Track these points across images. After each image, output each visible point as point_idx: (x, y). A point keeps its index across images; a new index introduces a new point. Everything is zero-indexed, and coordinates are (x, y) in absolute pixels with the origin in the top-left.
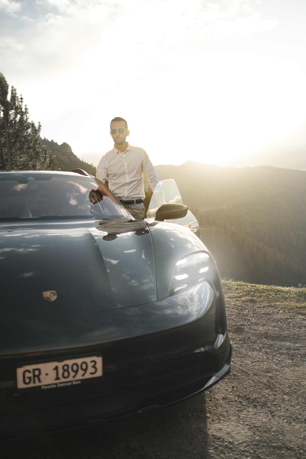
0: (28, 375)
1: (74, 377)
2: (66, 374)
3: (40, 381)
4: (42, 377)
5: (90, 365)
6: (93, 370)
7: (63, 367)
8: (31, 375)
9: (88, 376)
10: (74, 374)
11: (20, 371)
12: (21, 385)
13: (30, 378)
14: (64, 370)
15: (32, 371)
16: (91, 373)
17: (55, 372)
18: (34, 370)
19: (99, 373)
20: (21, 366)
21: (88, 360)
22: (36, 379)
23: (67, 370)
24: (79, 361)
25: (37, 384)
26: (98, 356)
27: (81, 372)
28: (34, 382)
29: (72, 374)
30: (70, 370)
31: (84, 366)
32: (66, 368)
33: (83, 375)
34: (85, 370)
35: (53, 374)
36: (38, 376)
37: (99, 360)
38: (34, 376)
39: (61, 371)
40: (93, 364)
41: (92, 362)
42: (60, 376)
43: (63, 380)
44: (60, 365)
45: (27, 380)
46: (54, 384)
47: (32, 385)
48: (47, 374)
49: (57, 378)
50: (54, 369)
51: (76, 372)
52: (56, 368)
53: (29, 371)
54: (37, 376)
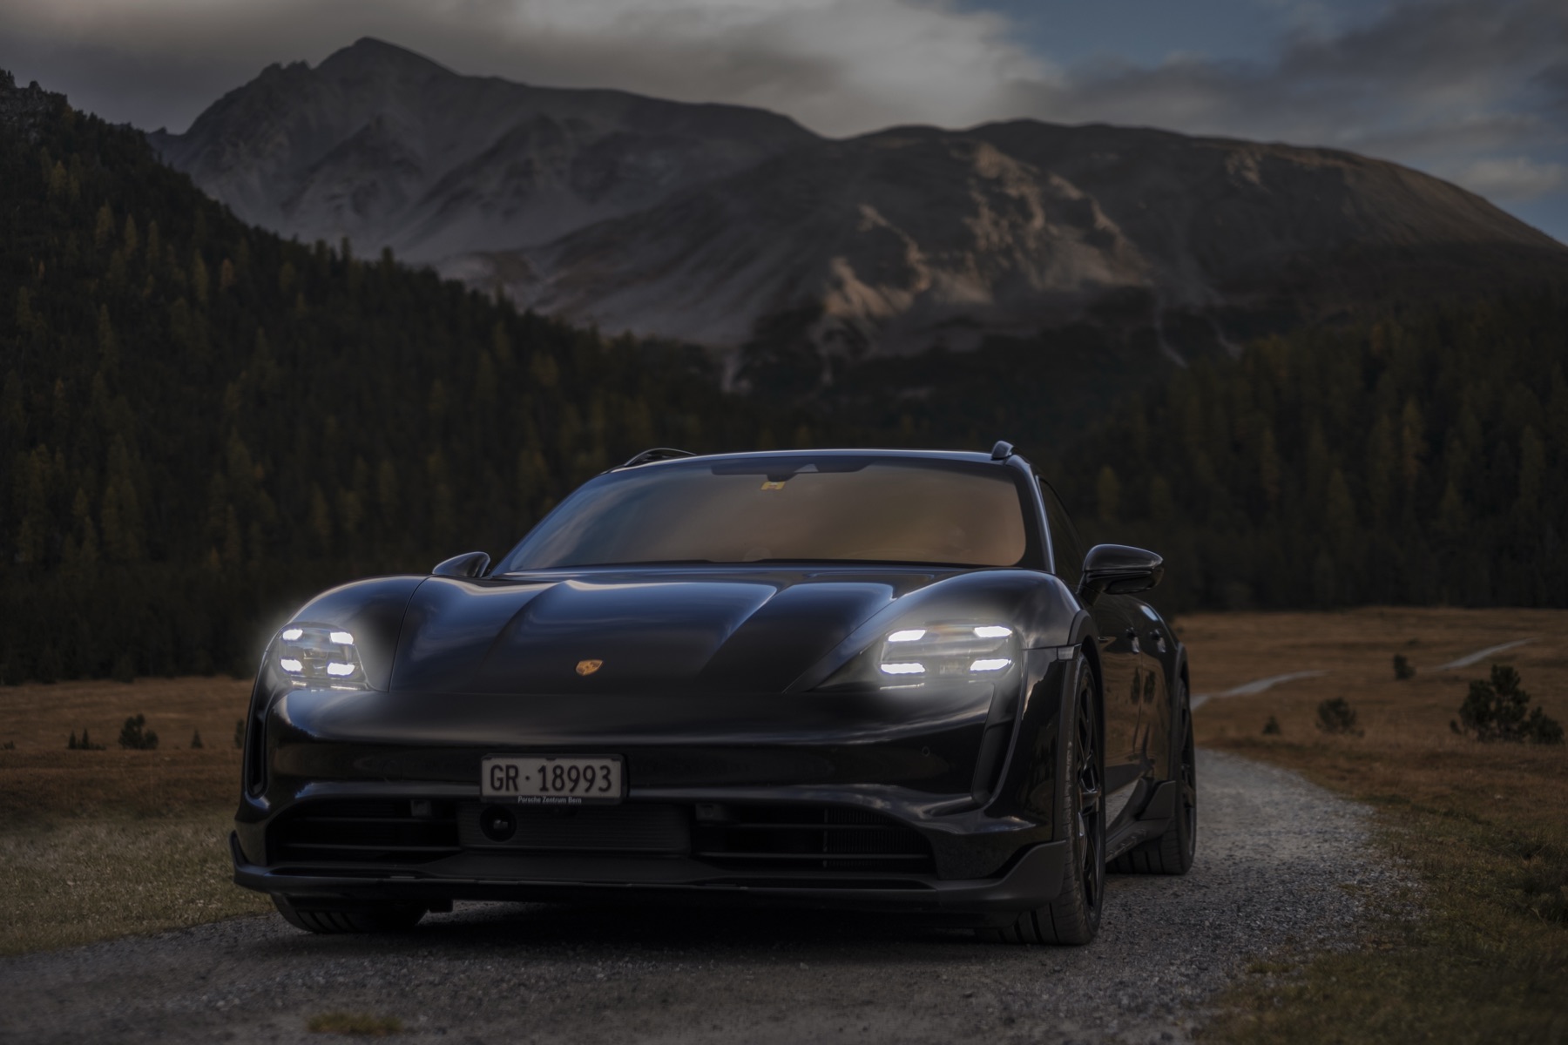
0: (498, 774)
1: (572, 790)
2: (558, 784)
3: (516, 788)
4: (521, 781)
5: (600, 774)
6: (604, 784)
7: (554, 771)
8: (501, 775)
9: (594, 793)
10: (572, 785)
11: (487, 766)
12: (487, 790)
13: (501, 780)
14: (556, 776)
15: (504, 768)
16: (601, 789)
17: (540, 777)
18: (508, 767)
19: (615, 792)
20: (489, 759)
21: (597, 764)
22: (511, 782)
23: (561, 776)
24: (581, 764)
25: (512, 792)
26: (614, 759)
27: (583, 784)
28: (508, 789)
29: (569, 785)
30: (565, 777)
31: (589, 775)
32: (558, 772)
33: (587, 790)
34: (592, 781)
35: (537, 779)
36: (514, 779)
37: (615, 767)
38: (508, 778)
39: (550, 776)
40: (605, 772)
41: (602, 768)
42: (549, 785)
43: (552, 792)
44: (550, 765)
45: (497, 784)
46: (537, 797)
47: (503, 792)
48: (528, 778)
49: (544, 788)
50: (540, 771)
51: (576, 782)
52: (543, 770)
53: (501, 769)
54: (511, 778)
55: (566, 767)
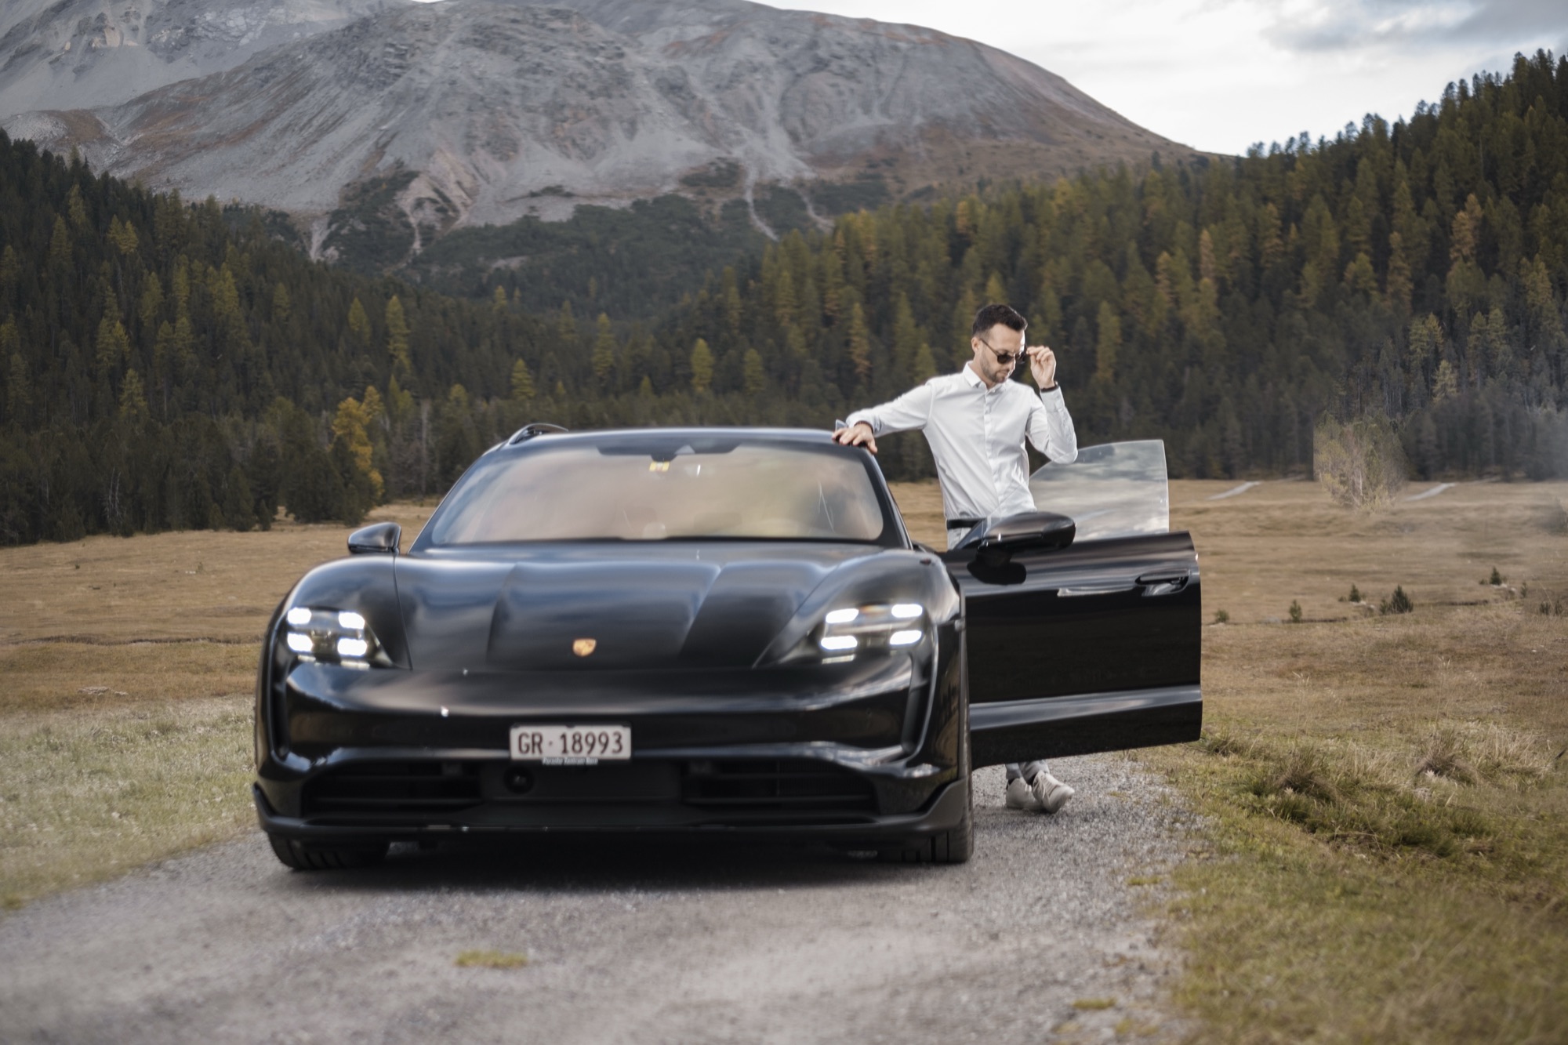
0: (525, 740)
1: (589, 752)
2: (577, 747)
3: (540, 751)
4: (544, 746)
5: (612, 739)
6: (616, 747)
7: (574, 737)
8: (529, 740)
9: (609, 754)
10: (589, 747)
11: (515, 734)
12: (515, 754)
13: (527, 745)
14: (575, 742)
15: (530, 735)
16: (614, 752)
17: (561, 741)
18: (533, 734)
19: (626, 753)
20: (517, 726)
21: (610, 730)
22: (536, 749)
23: (579, 741)
24: (596, 730)
25: (536, 755)
26: (625, 725)
27: (598, 748)
28: (533, 751)
29: (586, 748)
30: (583, 741)
31: (603, 740)
32: (577, 737)
33: (603, 752)
34: (606, 745)
35: (559, 745)
36: (539, 745)
37: (626, 733)
38: (534, 743)
39: (570, 741)
40: (617, 737)
41: (615, 733)
42: (569, 747)
43: (572, 754)
44: (569, 732)
45: (524, 748)
46: (559, 758)
47: (529, 756)
48: (551, 742)
49: (565, 751)
50: (561, 737)
51: (592, 746)
52: (564, 737)
53: (527, 736)
54: (537, 745)
55: (584, 735)
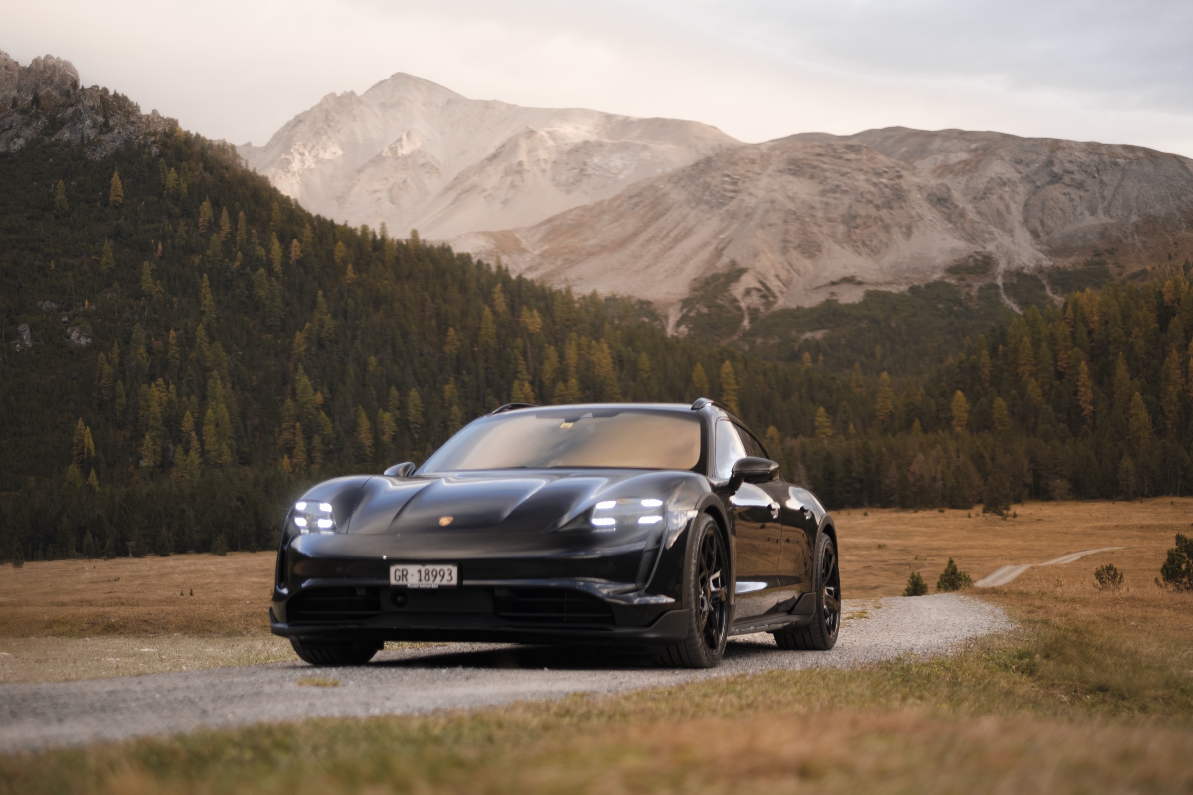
0: (398, 574)
1: (434, 581)
2: (427, 578)
3: (406, 581)
4: (409, 577)
5: (447, 573)
6: (449, 578)
7: (425, 571)
8: (400, 574)
9: (445, 583)
10: (434, 579)
11: (392, 570)
12: (393, 581)
13: (399, 576)
14: (426, 575)
15: (401, 571)
16: (448, 581)
18: (403, 570)
19: (454, 582)
20: (394, 565)
21: (446, 568)
22: (404, 579)
23: (428, 574)
24: (438, 568)
25: (404, 582)
26: (454, 566)
27: (439, 578)
29: (432, 578)
30: (430, 574)
31: (442, 574)
32: (427, 572)
33: (441, 581)
34: (443, 577)
35: (417, 576)
36: (406, 576)
37: (455, 570)
39: (423, 574)
40: (449, 572)
41: (448, 570)
42: (423, 578)
43: (424, 582)
44: (423, 569)
45: (397, 578)
46: (417, 585)
47: (400, 583)
48: (412, 575)
49: (420, 580)
51: (436, 577)
52: (419, 571)
53: (399, 571)
54: (404, 576)
55: (431, 570)
